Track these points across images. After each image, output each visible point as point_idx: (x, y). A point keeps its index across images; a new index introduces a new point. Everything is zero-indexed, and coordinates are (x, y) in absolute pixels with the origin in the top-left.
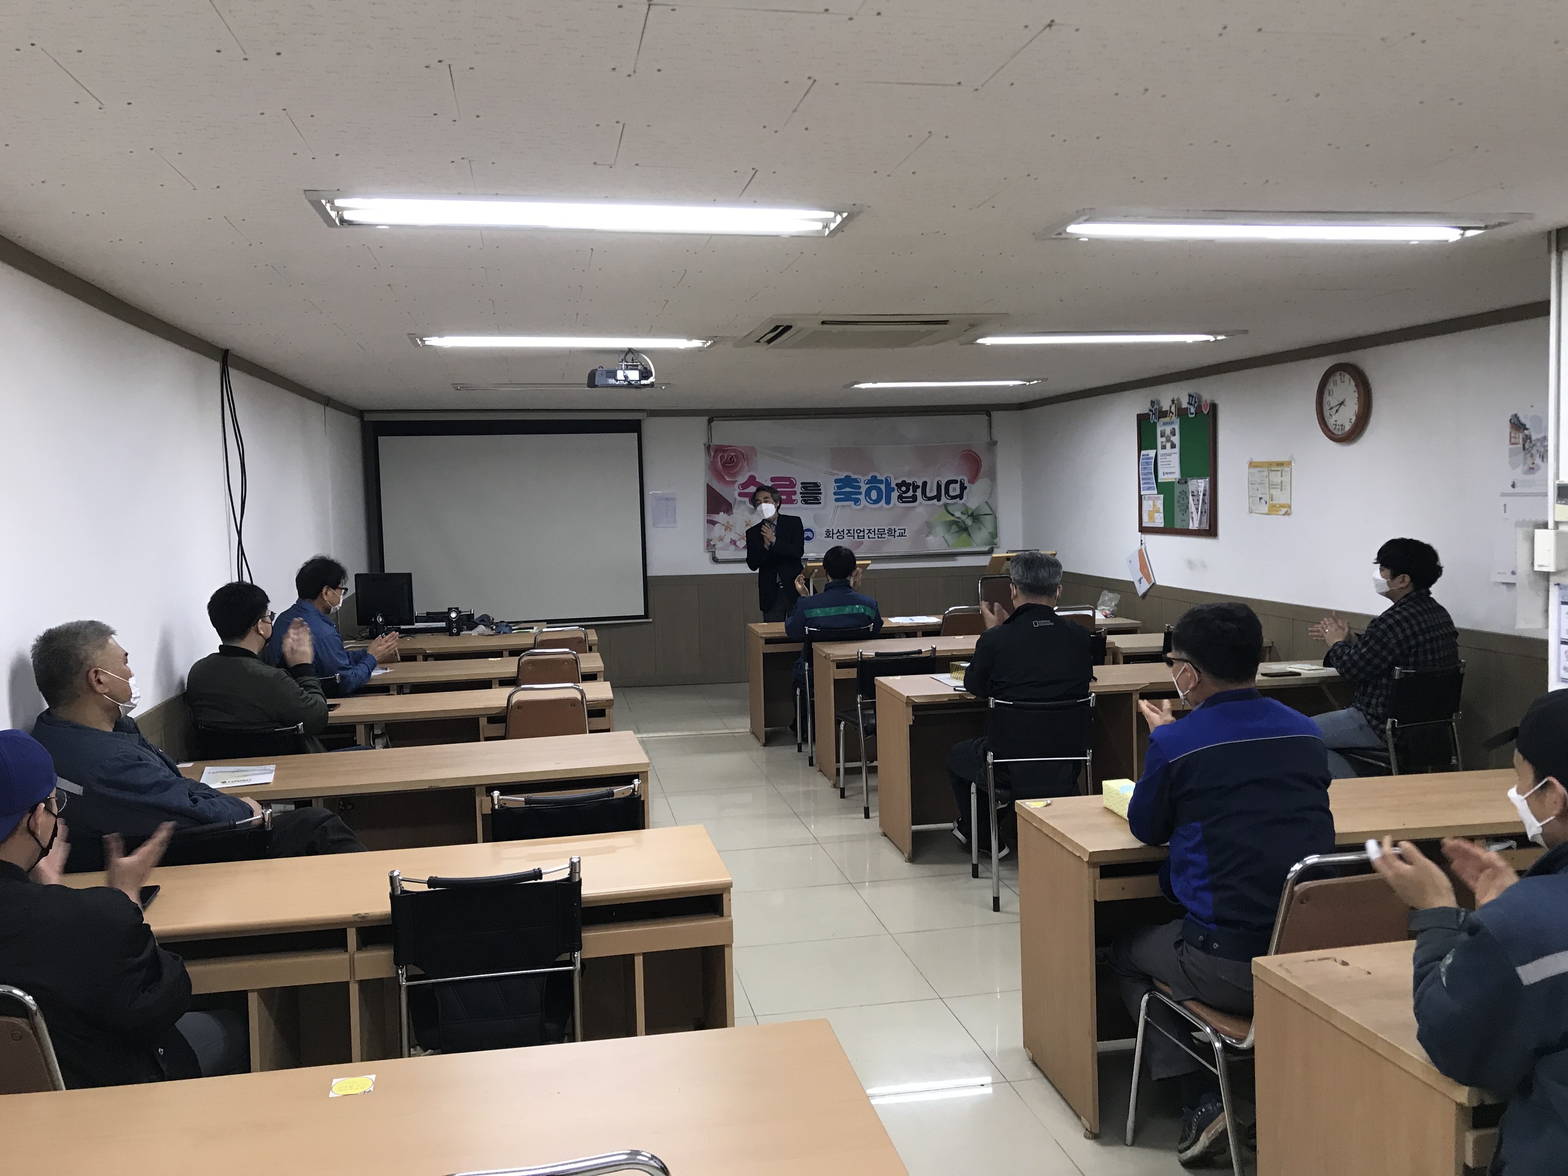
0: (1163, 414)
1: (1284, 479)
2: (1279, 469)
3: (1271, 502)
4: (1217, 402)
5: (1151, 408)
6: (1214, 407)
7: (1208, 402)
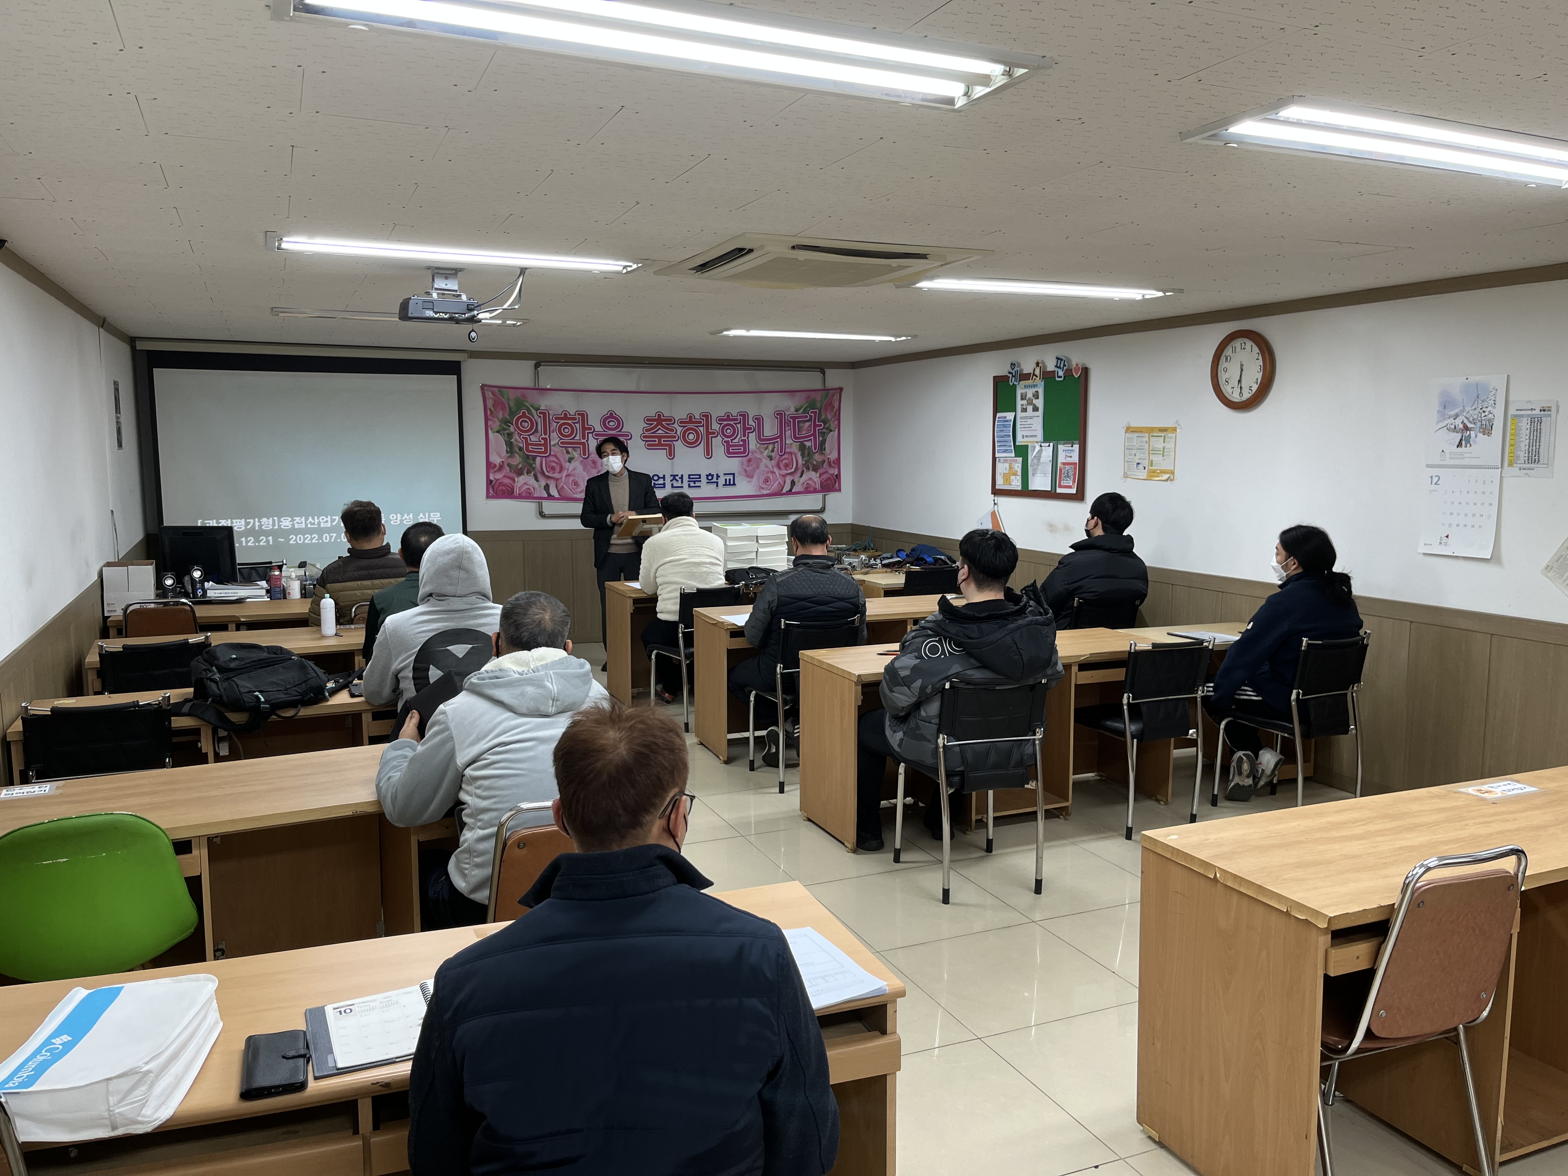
0: (1025, 377)
1: (1167, 445)
2: (1163, 435)
3: (1150, 468)
4: (1089, 366)
5: (1011, 371)
6: (1086, 371)
7: (1080, 366)
